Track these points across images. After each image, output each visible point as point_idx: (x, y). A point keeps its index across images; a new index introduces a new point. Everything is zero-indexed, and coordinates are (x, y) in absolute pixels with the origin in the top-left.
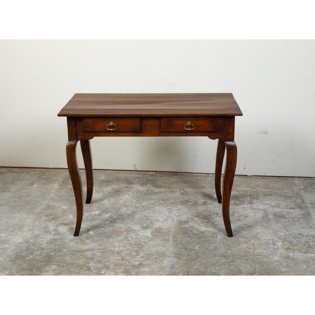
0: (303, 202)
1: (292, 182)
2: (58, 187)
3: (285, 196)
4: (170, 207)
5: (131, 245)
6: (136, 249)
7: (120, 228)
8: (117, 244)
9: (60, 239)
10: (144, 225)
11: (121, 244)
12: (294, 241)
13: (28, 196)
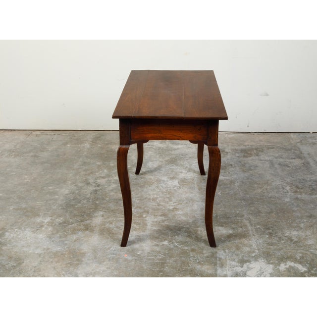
0: (301, 153)
1: (289, 137)
2: (89, 146)
4: (189, 161)
5: (163, 193)
6: (168, 196)
7: (151, 179)
8: (151, 193)
9: (101, 189)
10: (171, 176)
11: (155, 192)
12: (300, 186)
13: (65, 154)
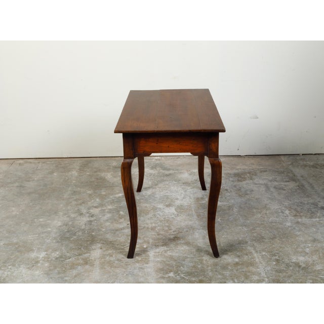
0: (294, 176)
1: (280, 160)
2: (76, 174)
3: (278, 172)
4: (183, 187)
5: (161, 221)
6: (167, 224)
7: (146, 207)
8: (148, 222)
9: (95, 220)
10: (167, 203)
11: (152, 221)
12: (299, 209)
13: (52, 183)
